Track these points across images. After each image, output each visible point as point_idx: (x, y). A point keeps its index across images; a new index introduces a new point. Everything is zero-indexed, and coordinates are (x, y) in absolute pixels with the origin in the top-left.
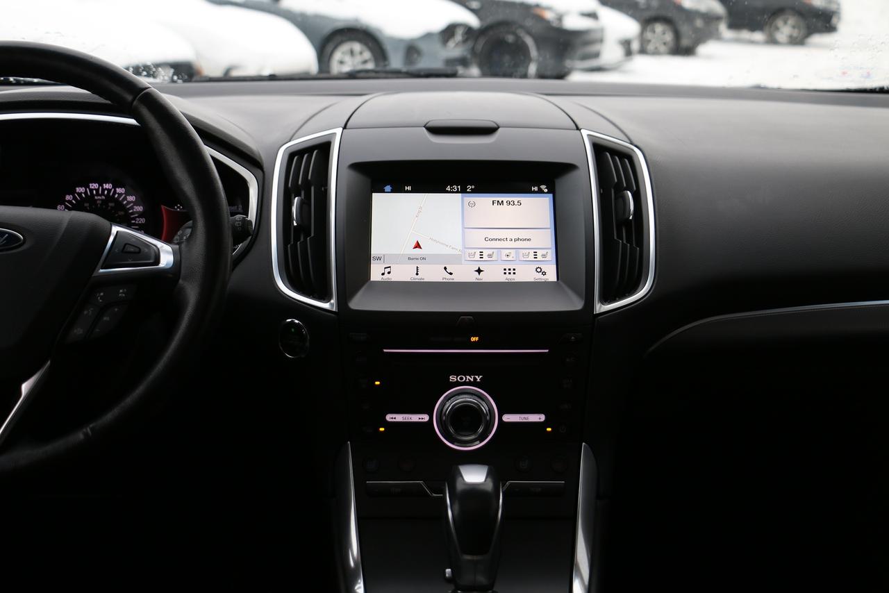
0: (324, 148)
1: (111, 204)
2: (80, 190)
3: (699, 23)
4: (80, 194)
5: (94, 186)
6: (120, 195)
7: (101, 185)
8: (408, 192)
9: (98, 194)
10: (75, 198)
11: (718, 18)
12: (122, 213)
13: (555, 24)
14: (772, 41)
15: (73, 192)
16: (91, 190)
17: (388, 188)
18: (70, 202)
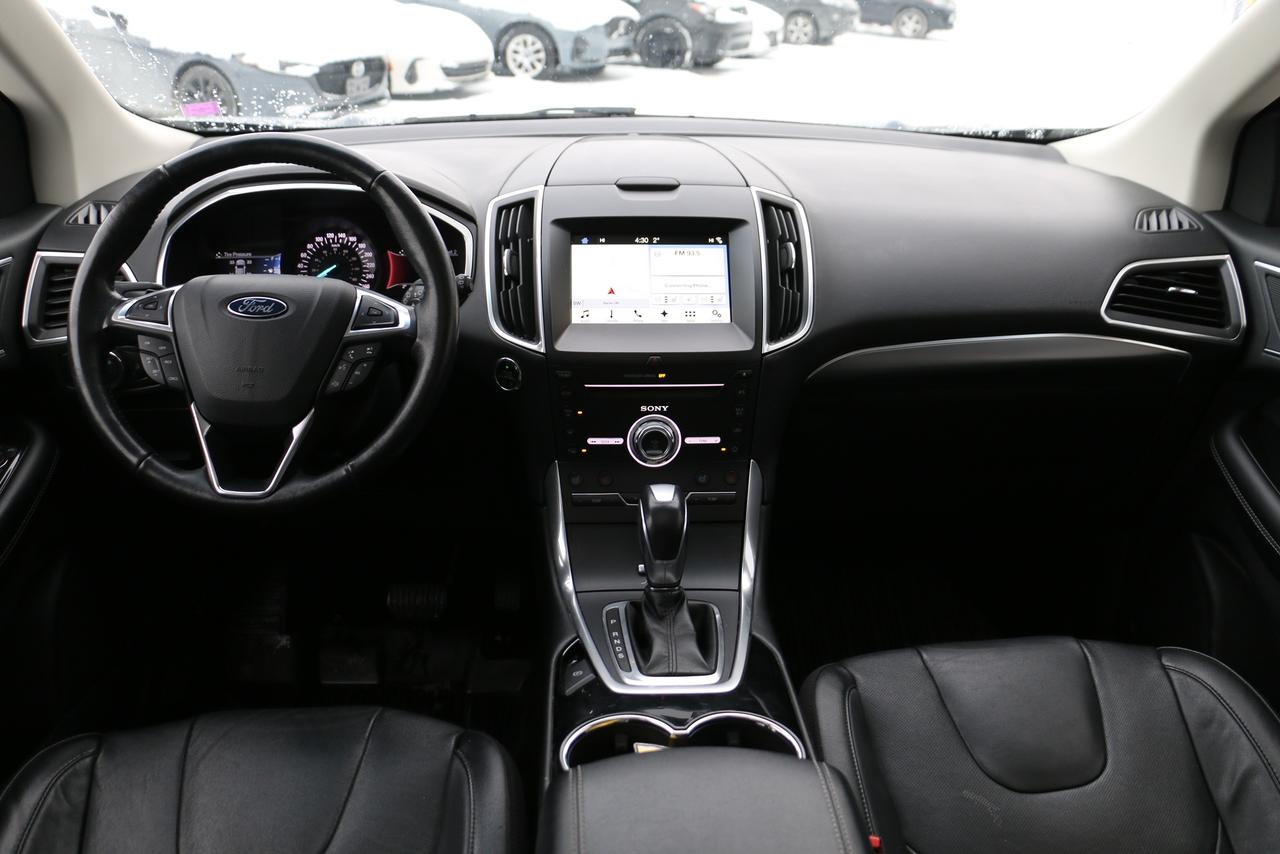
0: (528, 204)
1: (346, 251)
2: (319, 239)
3: (836, 17)
4: (319, 243)
5: (330, 235)
6: (353, 243)
7: (336, 234)
8: (602, 243)
9: (334, 243)
10: (315, 247)
11: (852, 13)
12: (354, 259)
13: (709, 17)
14: (899, 34)
15: (313, 241)
16: (328, 240)
17: (585, 240)
18: (311, 250)
